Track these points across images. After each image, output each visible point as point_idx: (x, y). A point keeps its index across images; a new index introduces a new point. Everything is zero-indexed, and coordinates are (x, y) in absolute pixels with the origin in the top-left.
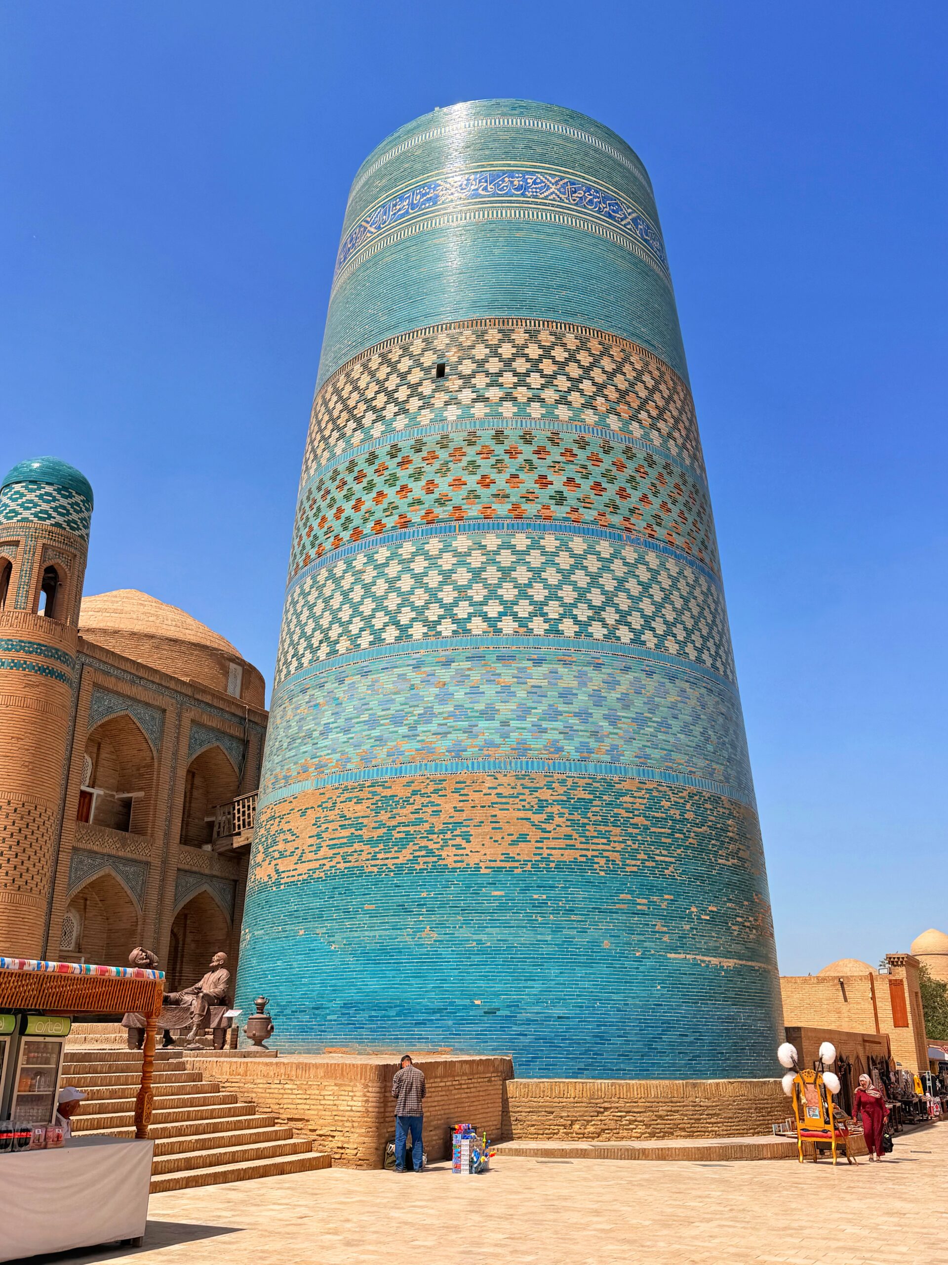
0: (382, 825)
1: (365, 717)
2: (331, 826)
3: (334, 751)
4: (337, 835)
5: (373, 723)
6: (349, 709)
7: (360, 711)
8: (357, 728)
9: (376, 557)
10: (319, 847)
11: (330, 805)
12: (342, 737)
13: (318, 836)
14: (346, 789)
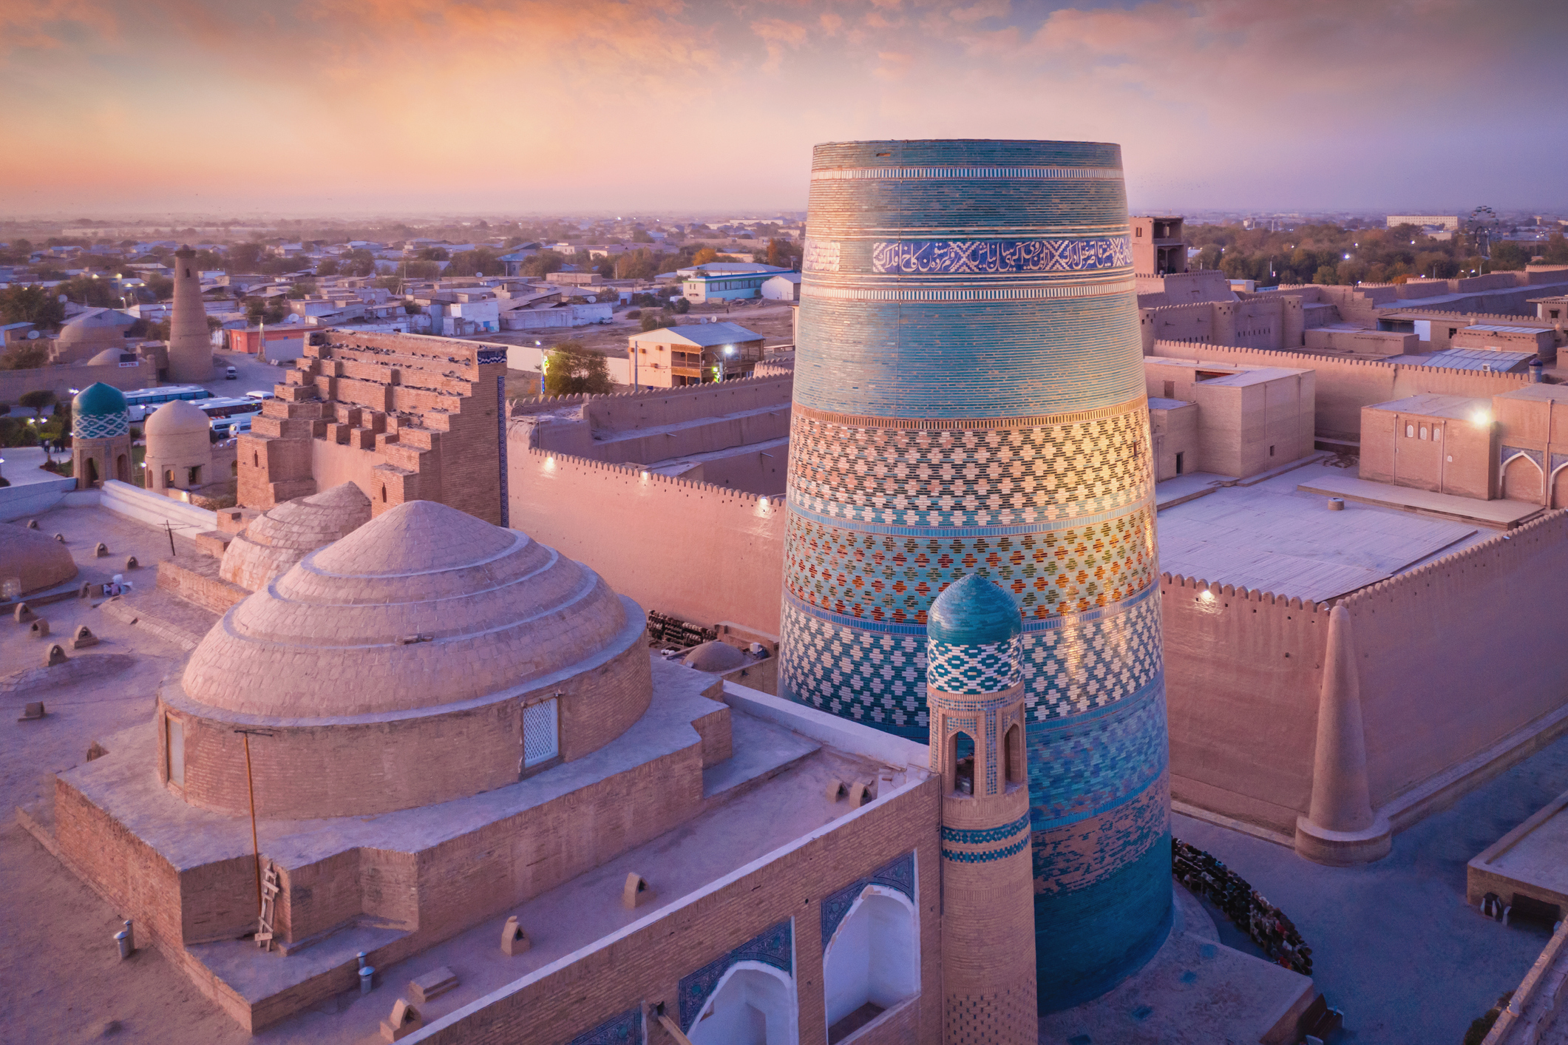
0: (1139, 828)
1: (1123, 755)
2: (1110, 841)
3: (1105, 785)
4: (1116, 845)
5: (1128, 758)
6: (1113, 750)
7: (1120, 750)
8: (1120, 764)
10: (1103, 858)
11: (1108, 826)
12: (1111, 774)
13: (1102, 851)
14: (1117, 812)
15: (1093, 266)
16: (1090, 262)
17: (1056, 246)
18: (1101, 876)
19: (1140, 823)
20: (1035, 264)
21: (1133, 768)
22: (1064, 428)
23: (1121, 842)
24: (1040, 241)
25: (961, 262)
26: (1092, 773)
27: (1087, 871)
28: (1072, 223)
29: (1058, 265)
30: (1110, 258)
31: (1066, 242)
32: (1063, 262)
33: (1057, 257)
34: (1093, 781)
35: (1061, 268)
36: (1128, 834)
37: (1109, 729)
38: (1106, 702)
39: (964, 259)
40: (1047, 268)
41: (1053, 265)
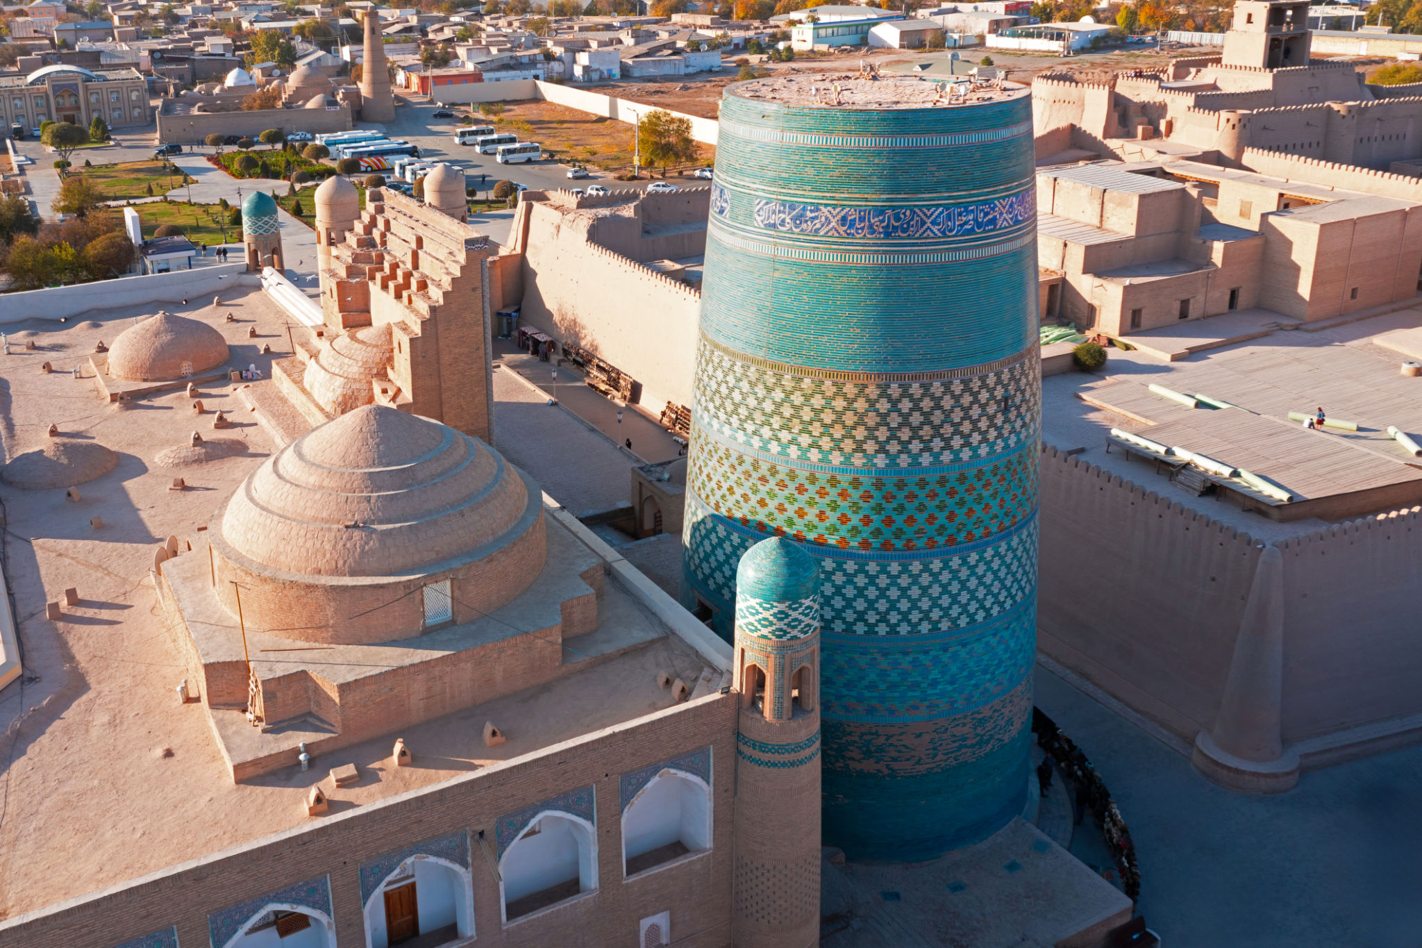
0: (977, 735)
1: (965, 673)
2: (944, 742)
3: (943, 696)
4: (949, 747)
5: (971, 676)
6: (954, 668)
7: (962, 669)
8: (961, 680)
9: (969, 560)
10: (935, 756)
11: (943, 729)
12: (949, 688)
13: (934, 749)
14: (955, 719)
15: (971, 231)
16: (968, 227)
17: (929, 213)
18: (932, 769)
19: (979, 730)
20: (904, 231)
21: (976, 686)
22: (922, 386)
23: (956, 744)
24: (911, 208)
25: (831, 226)
26: (930, 685)
27: (918, 763)
28: (949, 189)
29: (929, 232)
30: (993, 221)
31: (941, 209)
32: (935, 229)
33: (929, 224)
34: (929, 692)
35: (932, 235)
36: (965, 739)
37: (951, 650)
38: (949, 627)
39: (834, 224)
40: (917, 235)
41: (924, 232)
